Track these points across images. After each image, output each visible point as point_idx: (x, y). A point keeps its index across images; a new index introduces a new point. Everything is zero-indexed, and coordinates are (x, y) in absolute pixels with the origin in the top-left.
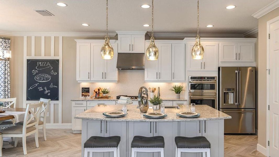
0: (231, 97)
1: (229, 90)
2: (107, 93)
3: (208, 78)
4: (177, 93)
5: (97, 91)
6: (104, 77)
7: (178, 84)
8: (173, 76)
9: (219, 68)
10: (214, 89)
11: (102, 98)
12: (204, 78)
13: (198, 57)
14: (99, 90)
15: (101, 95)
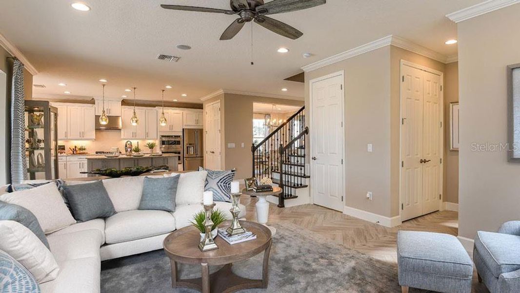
0: (192, 149)
1: (190, 144)
2: (84, 149)
3: (175, 136)
4: (150, 148)
5: (74, 148)
6: (82, 137)
7: (151, 142)
8: (147, 134)
9: (183, 129)
10: (180, 144)
11: (80, 154)
12: (172, 136)
13: (163, 124)
14: (76, 147)
15: (78, 152)
